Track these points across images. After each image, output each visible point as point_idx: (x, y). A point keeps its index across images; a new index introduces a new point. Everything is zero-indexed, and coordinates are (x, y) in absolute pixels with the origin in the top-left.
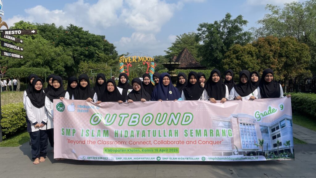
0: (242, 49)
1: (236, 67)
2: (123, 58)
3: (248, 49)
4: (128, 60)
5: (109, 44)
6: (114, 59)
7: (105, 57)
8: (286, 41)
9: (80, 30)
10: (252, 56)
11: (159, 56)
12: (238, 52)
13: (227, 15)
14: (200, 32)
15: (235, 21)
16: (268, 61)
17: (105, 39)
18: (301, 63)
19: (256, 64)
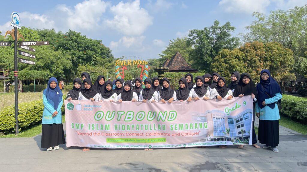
0: (230, 53)
1: (224, 70)
2: (119, 61)
3: (236, 53)
4: (124, 63)
5: (106, 48)
6: (110, 62)
7: (102, 61)
8: (271, 47)
9: (78, 36)
10: (240, 60)
11: (153, 59)
12: (226, 56)
13: (215, 22)
14: (191, 38)
15: (223, 27)
16: (254, 65)
17: (102, 43)
18: (285, 67)
19: (243, 68)
